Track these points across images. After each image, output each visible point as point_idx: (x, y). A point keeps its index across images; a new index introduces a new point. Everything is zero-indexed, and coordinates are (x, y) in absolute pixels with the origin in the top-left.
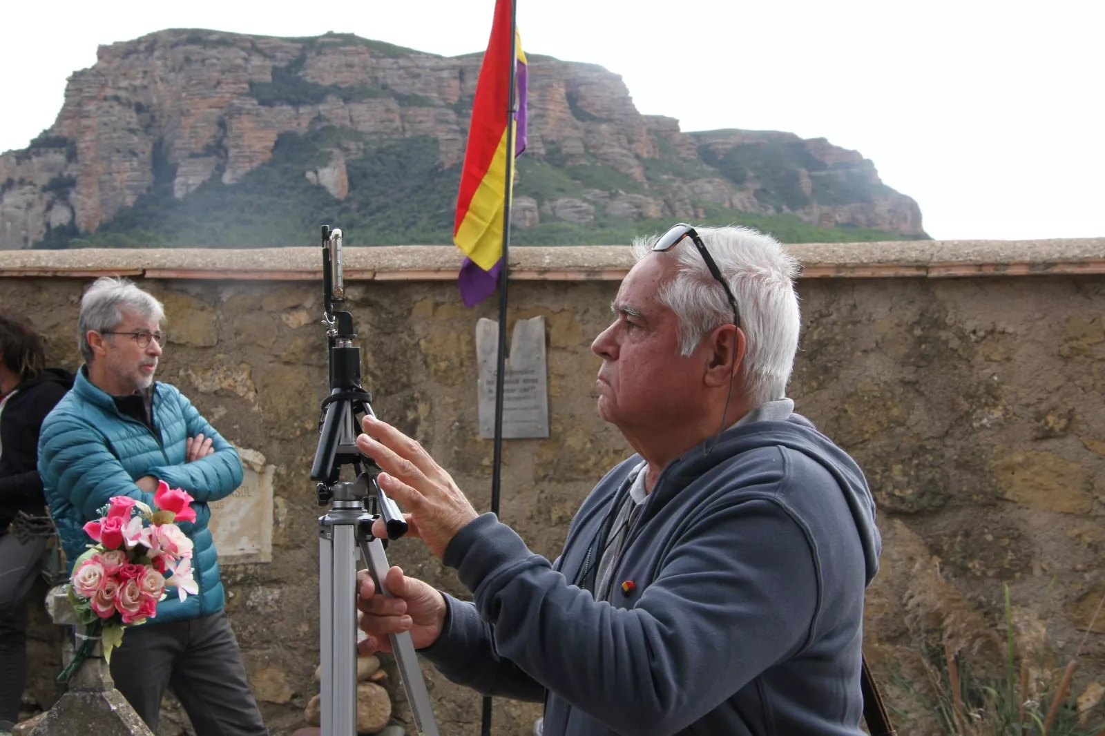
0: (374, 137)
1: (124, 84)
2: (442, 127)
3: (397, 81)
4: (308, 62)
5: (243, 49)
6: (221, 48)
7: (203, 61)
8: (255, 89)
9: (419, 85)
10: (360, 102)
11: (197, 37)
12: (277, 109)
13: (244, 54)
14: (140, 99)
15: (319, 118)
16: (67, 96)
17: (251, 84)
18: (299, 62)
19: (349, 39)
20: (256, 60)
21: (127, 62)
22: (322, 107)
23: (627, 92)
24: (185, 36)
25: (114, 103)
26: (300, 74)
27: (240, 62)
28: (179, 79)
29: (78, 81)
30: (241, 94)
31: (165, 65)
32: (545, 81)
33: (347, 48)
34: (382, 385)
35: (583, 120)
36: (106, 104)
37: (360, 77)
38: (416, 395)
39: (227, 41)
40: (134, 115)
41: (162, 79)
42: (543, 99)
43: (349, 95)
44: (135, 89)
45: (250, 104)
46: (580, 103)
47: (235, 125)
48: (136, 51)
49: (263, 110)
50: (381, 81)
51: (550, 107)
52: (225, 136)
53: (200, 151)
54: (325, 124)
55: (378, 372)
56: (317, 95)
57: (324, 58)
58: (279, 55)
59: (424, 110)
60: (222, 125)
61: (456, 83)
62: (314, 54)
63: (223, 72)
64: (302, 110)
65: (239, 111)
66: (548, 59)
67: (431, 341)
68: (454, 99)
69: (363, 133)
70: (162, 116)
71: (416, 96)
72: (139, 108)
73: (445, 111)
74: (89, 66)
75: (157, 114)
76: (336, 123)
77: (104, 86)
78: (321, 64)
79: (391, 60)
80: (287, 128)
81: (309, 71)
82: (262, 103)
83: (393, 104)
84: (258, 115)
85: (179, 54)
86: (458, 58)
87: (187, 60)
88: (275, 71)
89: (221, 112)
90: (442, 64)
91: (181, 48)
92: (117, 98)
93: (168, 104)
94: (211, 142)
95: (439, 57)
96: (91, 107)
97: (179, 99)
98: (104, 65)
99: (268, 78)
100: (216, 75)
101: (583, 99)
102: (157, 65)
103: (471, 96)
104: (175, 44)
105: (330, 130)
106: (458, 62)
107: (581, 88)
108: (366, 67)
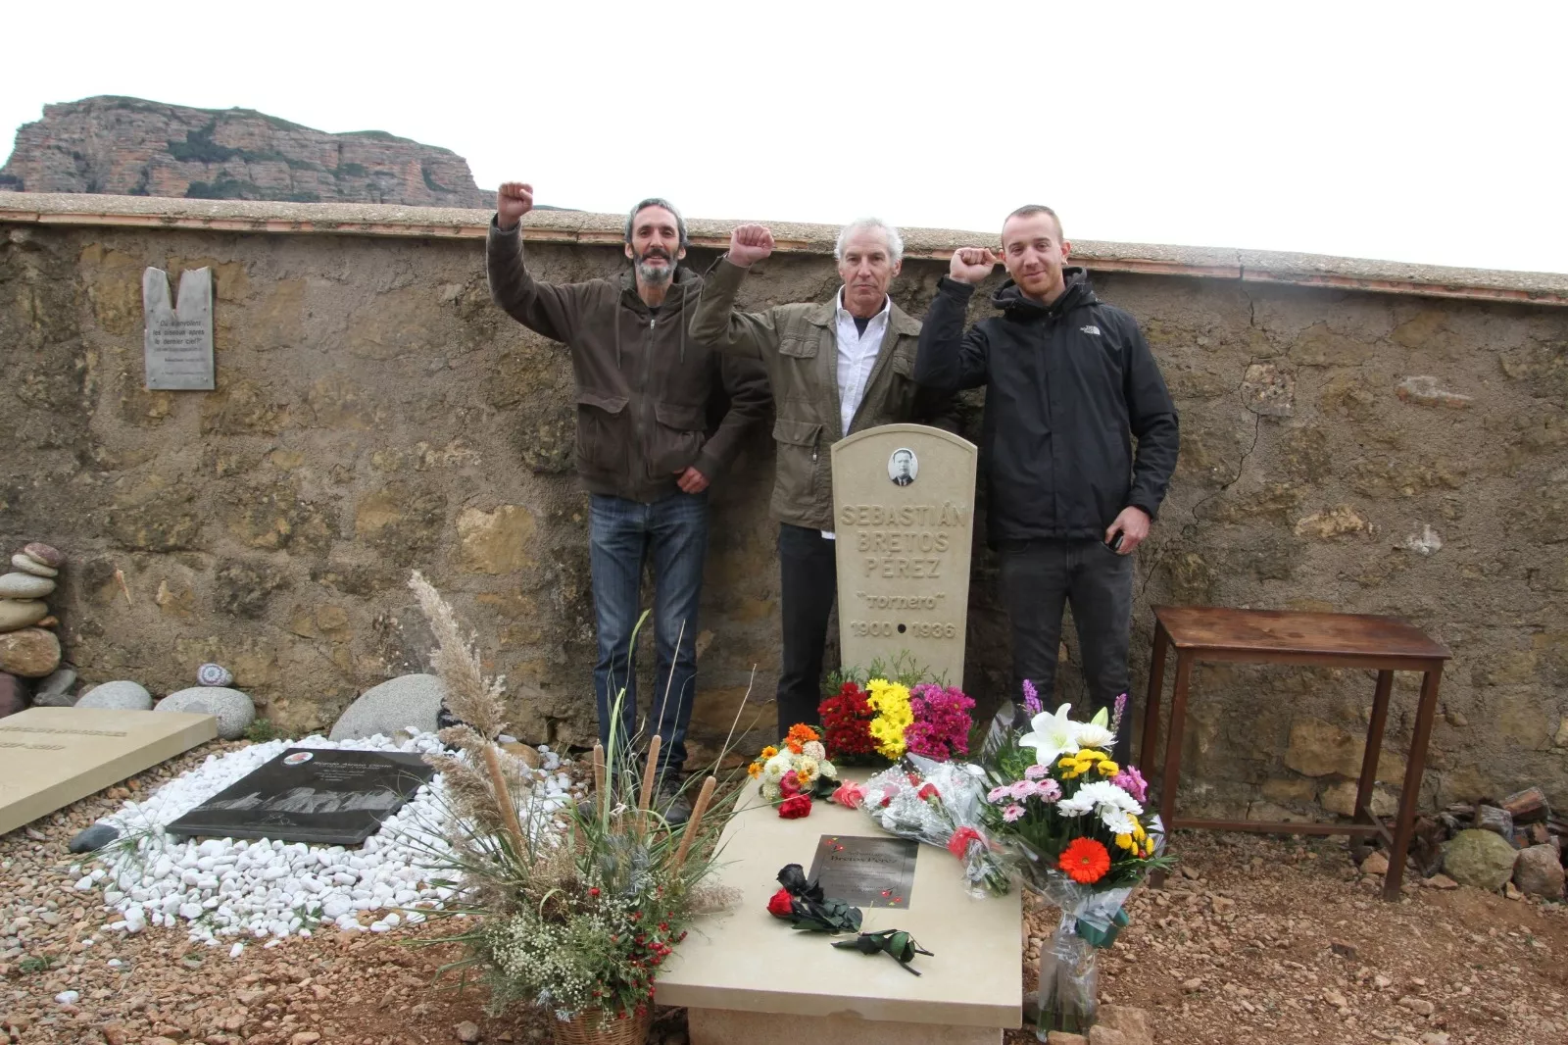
0: (269, 191)
1: (65, 136)
2: (324, 187)
3: (288, 148)
4: (218, 129)
5: (165, 115)
6: (146, 114)
7: (131, 123)
8: (173, 147)
9: (306, 154)
10: (259, 163)
11: (126, 103)
12: (191, 164)
13: (165, 119)
14: (78, 149)
15: (225, 174)
16: (16, 143)
17: (170, 143)
18: (210, 129)
19: (251, 114)
20: (175, 125)
21: (67, 119)
22: (227, 165)
23: (469, 171)
24: (117, 102)
25: (56, 151)
26: (211, 138)
27: (161, 125)
28: (110, 136)
29: (26, 132)
30: (161, 151)
31: (99, 124)
32: (406, 158)
33: (250, 121)
34: (51, 333)
35: (434, 190)
36: (50, 151)
37: (260, 143)
38: (85, 344)
39: (152, 108)
40: (72, 160)
41: (96, 135)
42: (403, 172)
43: (249, 158)
44: (74, 141)
45: (169, 158)
46: (433, 177)
47: (155, 174)
48: (76, 111)
49: (179, 164)
50: (276, 149)
51: (410, 177)
52: (147, 180)
54: (229, 178)
55: (47, 319)
56: (224, 155)
57: (229, 127)
58: (194, 122)
59: (309, 173)
60: (145, 173)
61: (335, 154)
62: (222, 123)
63: (147, 132)
64: (211, 166)
65: (160, 164)
66: (409, 141)
67: (99, 290)
68: (334, 166)
69: (259, 187)
70: (96, 164)
71: (302, 162)
72: (77, 157)
73: (326, 175)
74: (36, 120)
75: (92, 163)
76: (239, 178)
77: (48, 137)
78: (227, 132)
79: (284, 133)
80: (198, 179)
81: (218, 136)
82: (180, 159)
83: (284, 166)
84: (175, 168)
85: (112, 116)
86: (339, 135)
87: (118, 121)
88: (190, 134)
89: (144, 164)
90: (326, 139)
91: (114, 112)
92: (59, 148)
93: (101, 156)
95: (322, 133)
96: (37, 153)
97: (111, 151)
98: (48, 120)
99: (184, 139)
100: (142, 134)
101: (435, 173)
102: (93, 123)
103: (347, 165)
104: (108, 109)
105: (233, 183)
106: (338, 139)
107: (435, 166)
108: (263, 136)
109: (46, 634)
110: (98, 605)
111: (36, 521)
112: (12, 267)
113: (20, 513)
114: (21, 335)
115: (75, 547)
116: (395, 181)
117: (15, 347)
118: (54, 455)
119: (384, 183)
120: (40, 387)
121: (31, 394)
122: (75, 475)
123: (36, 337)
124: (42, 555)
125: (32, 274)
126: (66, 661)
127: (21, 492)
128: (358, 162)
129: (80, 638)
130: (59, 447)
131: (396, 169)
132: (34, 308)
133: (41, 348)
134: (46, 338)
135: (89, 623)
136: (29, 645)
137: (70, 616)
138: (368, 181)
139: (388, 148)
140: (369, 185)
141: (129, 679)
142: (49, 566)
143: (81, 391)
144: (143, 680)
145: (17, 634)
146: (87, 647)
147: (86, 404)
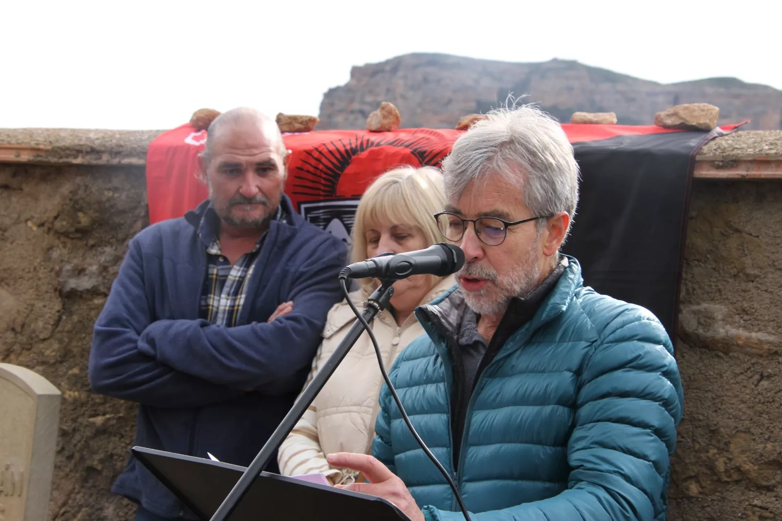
1: (369, 99)
4: (533, 83)
6: (454, 70)
11: (434, 60)
17: (478, 102)
18: (525, 84)
19: (572, 65)
20: (485, 81)
21: (373, 81)
24: (425, 60)
25: (358, 116)
28: (416, 96)
29: (332, 97)
31: (406, 84)
33: (570, 73)
36: (352, 117)
37: (579, 99)
39: (461, 64)
48: (383, 72)
58: (507, 78)
66: (766, 87)
77: (352, 101)
78: (542, 87)
79: (610, 84)
87: (425, 80)
88: (500, 91)
92: (362, 112)
95: (656, 84)
98: (355, 83)
100: (449, 94)
106: (673, 89)
108: (584, 90)
139: (737, 96)
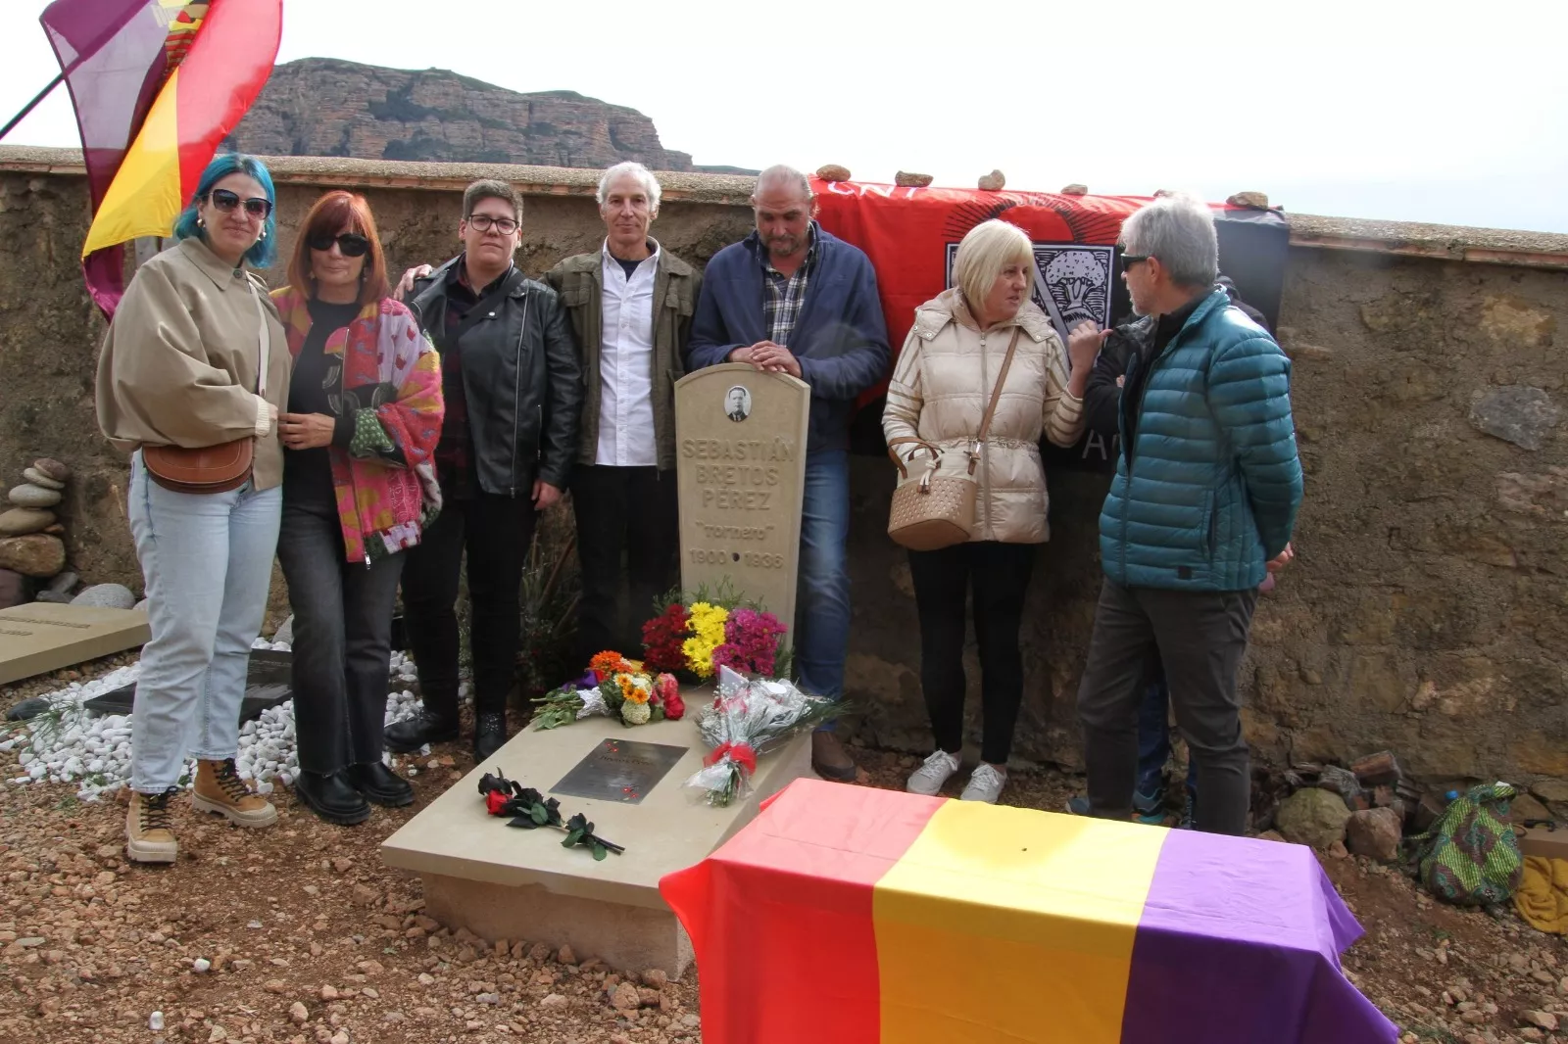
0: (462, 150)
1: (274, 97)
3: (481, 107)
4: (415, 89)
5: (366, 76)
6: (349, 74)
7: (335, 83)
8: (373, 107)
9: (498, 113)
10: (452, 122)
11: (331, 65)
12: (389, 122)
13: (366, 80)
14: (286, 109)
15: (421, 132)
17: (370, 102)
18: (407, 89)
19: (447, 75)
20: (376, 85)
21: (277, 81)
22: (423, 124)
23: (655, 131)
24: (323, 64)
25: (267, 111)
26: (408, 98)
27: (363, 85)
28: (316, 95)
30: (362, 110)
31: (306, 85)
32: (593, 118)
33: (446, 81)
35: (620, 150)
36: (260, 111)
37: (453, 103)
39: (354, 70)
40: (281, 120)
41: (303, 95)
42: (591, 131)
43: (444, 116)
44: (283, 101)
45: (369, 118)
46: (619, 137)
47: (356, 132)
48: (285, 73)
49: (378, 123)
50: (469, 108)
51: (597, 137)
52: (348, 140)
53: (329, 151)
54: (424, 137)
56: (420, 114)
57: (427, 87)
58: (393, 82)
59: (501, 132)
60: (347, 132)
61: (526, 114)
62: (419, 83)
63: (349, 93)
64: (408, 125)
65: (359, 123)
66: (599, 102)
68: (524, 126)
69: (452, 145)
70: (301, 123)
71: (494, 121)
72: (285, 116)
73: (516, 133)
75: (298, 122)
76: (433, 136)
78: (424, 92)
79: (479, 93)
80: (396, 138)
81: (415, 96)
82: (377, 118)
83: (477, 125)
84: (374, 126)
85: (318, 77)
86: (529, 95)
87: (324, 82)
88: (389, 94)
89: (346, 123)
90: (517, 98)
91: (320, 73)
92: (269, 108)
93: (306, 114)
94: (337, 144)
95: (515, 93)
97: (315, 111)
99: (384, 99)
101: (622, 133)
102: (300, 84)
103: (537, 124)
104: (314, 70)
105: (428, 141)
106: (529, 98)
107: (621, 126)
108: (458, 96)
109: (51, 539)
110: (97, 515)
111: (49, 439)
112: (32, 213)
113: (37, 432)
114: (40, 274)
115: (79, 464)
116: (584, 140)
117: (34, 284)
118: (64, 381)
119: (571, 142)
120: (53, 320)
121: (45, 326)
122: (81, 399)
123: (51, 275)
124: (48, 469)
125: (48, 219)
126: (69, 564)
127: (37, 413)
128: (548, 121)
129: (81, 545)
130: (68, 374)
131: (584, 128)
132: (49, 249)
133: (55, 285)
134: (58, 277)
135: (90, 531)
136: (34, 548)
137: (74, 524)
138: (557, 140)
139: (577, 107)
140: (557, 144)
141: (119, 582)
142: (53, 479)
143: (86, 324)
144: (131, 584)
145: (25, 538)
146: (87, 553)
147: (90, 336)
